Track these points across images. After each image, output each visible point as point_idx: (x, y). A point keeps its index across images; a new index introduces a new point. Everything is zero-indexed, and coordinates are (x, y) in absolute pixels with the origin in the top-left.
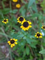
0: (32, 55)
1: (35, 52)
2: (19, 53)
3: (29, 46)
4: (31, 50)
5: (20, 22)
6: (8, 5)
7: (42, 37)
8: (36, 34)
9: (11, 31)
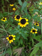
0: (24, 44)
1: (26, 42)
2: (15, 43)
3: (22, 38)
4: (24, 41)
5: (17, 20)
6: (7, 10)
7: (37, 33)
8: (32, 30)
9: (9, 28)
